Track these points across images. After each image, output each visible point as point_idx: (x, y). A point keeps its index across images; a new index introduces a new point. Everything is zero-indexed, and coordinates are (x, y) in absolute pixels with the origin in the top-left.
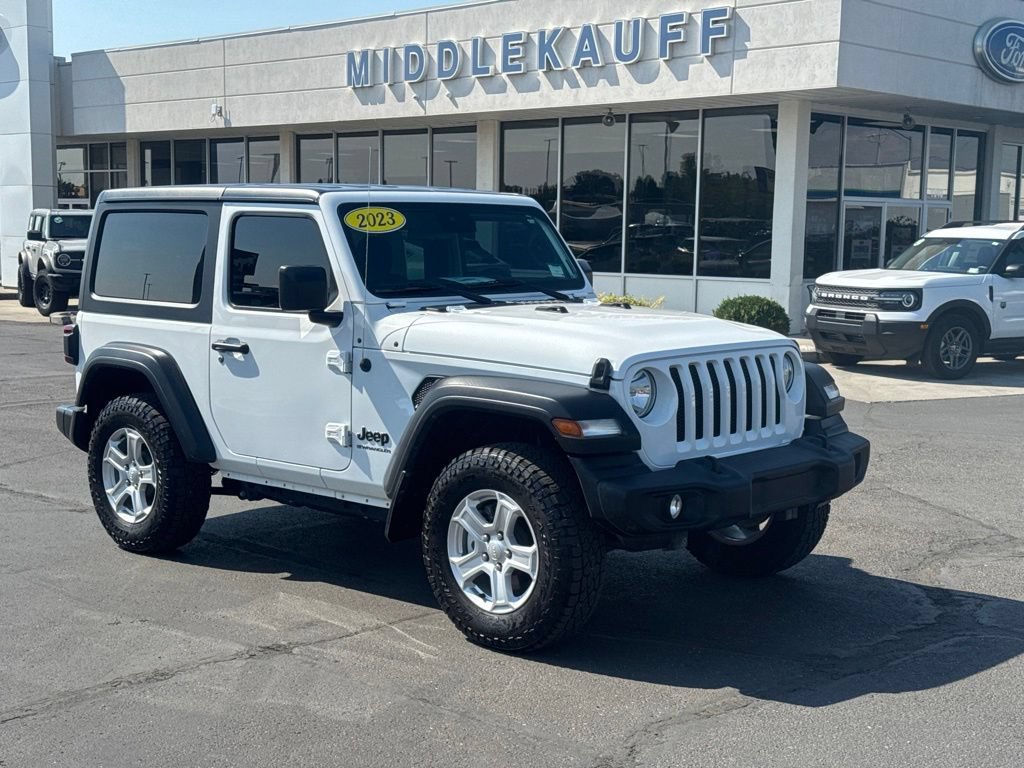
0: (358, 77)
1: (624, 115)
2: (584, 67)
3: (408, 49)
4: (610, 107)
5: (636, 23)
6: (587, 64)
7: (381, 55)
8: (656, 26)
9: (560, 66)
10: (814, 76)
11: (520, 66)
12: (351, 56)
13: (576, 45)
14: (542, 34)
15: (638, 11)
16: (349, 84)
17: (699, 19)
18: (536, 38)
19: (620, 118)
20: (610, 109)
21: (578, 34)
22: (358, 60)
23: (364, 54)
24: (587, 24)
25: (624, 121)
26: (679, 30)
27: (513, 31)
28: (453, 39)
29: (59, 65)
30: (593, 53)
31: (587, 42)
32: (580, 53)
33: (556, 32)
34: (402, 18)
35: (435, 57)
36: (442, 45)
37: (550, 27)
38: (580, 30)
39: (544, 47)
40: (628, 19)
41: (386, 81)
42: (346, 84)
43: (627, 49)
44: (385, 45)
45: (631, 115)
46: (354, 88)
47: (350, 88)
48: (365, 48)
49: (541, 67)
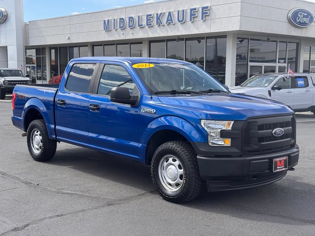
0: (107, 28)
1: (184, 38)
2: (169, 24)
3: (121, 19)
4: (178, 36)
5: (183, 11)
6: (170, 23)
7: (113, 21)
8: (189, 11)
9: (162, 24)
10: (233, 27)
11: (151, 24)
12: (105, 21)
13: (167, 18)
14: (157, 14)
15: (184, 7)
16: (104, 30)
17: (201, 9)
18: (155, 15)
19: (182, 39)
20: (178, 37)
21: (167, 14)
22: (106, 22)
23: (108, 21)
24: (169, 11)
25: (184, 40)
26: (195, 13)
27: (149, 13)
28: (133, 16)
29: (25, 25)
30: (171, 20)
31: (170, 17)
32: (168, 20)
33: (161, 14)
34: (119, 10)
35: (128, 21)
36: (130, 18)
37: (159, 12)
38: (168, 13)
39: (158, 18)
40: (181, 10)
41: (114, 29)
42: (103, 30)
43: (181, 19)
44: (114, 18)
45: (186, 38)
46: (106, 31)
47: (104, 31)
48: (108, 19)
49: (157, 24)
